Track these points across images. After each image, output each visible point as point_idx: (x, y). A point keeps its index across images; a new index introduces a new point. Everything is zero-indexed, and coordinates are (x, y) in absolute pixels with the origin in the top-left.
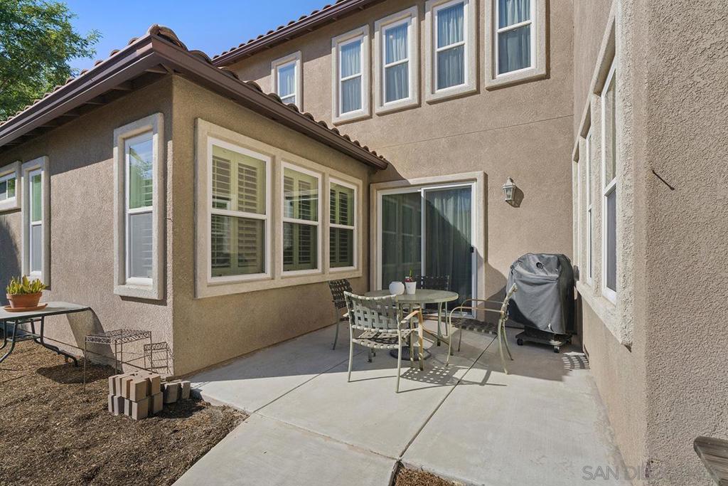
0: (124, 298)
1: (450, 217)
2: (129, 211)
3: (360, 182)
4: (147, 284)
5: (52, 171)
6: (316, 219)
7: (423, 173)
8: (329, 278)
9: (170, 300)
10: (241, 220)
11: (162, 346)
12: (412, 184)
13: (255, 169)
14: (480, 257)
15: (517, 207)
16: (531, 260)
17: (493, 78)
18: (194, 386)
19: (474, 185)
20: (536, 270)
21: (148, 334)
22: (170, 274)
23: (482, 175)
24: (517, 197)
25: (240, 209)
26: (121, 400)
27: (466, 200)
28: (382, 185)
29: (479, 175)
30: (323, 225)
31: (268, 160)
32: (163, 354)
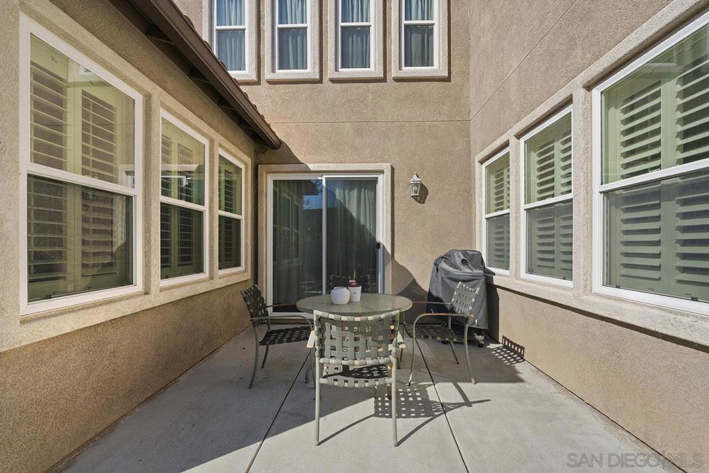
1: (353, 210)
3: (249, 160)
6: (201, 202)
7: (325, 159)
8: (218, 283)
10: (86, 192)
12: (312, 170)
14: (388, 253)
15: (421, 203)
16: (456, 257)
17: (400, 69)
19: (380, 177)
20: (462, 267)
23: (390, 167)
24: (422, 194)
25: (85, 173)
27: (369, 192)
28: (274, 167)
29: (386, 167)
30: (210, 211)
31: (138, 99)
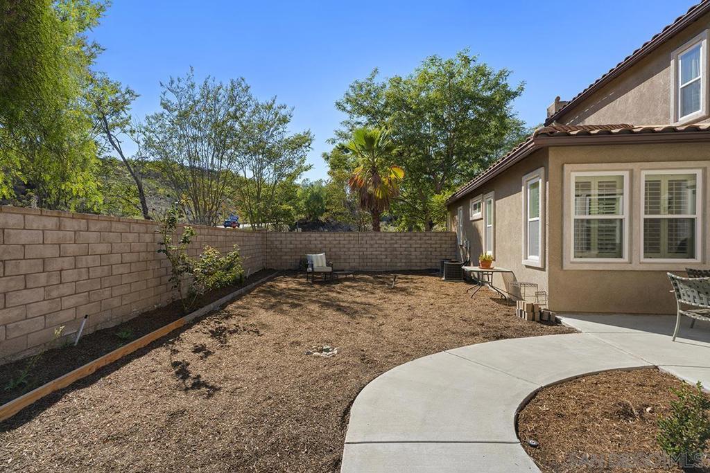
0: (527, 266)
2: (529, 220)
4: (535, 260)
5: (496, 198)
9: (547, 268)
11: (543, 293)
13: (615, 182)
18: (558, 317)
21: (536, 286)
22: (547, 254)
26: (521, 311)
31: (626, 174)
32: (544, 298)
